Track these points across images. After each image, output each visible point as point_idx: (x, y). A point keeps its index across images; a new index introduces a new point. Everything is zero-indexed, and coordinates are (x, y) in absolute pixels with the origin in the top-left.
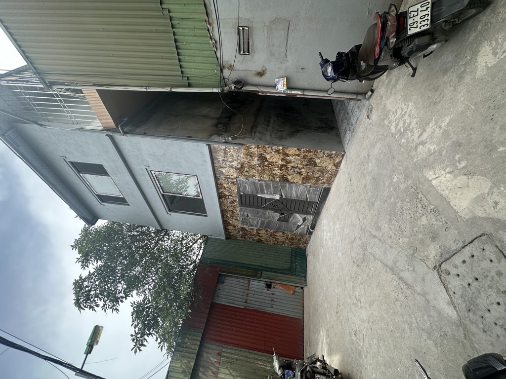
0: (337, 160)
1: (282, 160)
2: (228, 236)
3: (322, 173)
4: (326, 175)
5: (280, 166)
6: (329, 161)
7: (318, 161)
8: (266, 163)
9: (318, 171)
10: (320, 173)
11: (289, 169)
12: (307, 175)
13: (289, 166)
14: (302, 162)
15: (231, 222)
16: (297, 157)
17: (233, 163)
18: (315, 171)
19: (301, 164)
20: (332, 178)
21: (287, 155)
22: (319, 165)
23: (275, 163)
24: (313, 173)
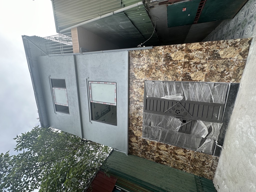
0: (244, 48)
1: (186, 57)
2: (131, 151)
3: (227, 66)
4: (232, 68)
5: (183, 64)
6: (234, 51)
7: (221, 53)
8: (171, 63)
9: (222, 64)
10: (224, 66)
11: (192, 65)
12: (211, 71)
13: (192, 63)
14: (204, 57)
15: (135, 132)
16: (199, 52)
17: (144, 67)
18: (219, 64)
19: (203, 59)
20: (239, 71)
21: (190, 51)
22: (223, 57)
23: (178, 62)
24: (216, 67)
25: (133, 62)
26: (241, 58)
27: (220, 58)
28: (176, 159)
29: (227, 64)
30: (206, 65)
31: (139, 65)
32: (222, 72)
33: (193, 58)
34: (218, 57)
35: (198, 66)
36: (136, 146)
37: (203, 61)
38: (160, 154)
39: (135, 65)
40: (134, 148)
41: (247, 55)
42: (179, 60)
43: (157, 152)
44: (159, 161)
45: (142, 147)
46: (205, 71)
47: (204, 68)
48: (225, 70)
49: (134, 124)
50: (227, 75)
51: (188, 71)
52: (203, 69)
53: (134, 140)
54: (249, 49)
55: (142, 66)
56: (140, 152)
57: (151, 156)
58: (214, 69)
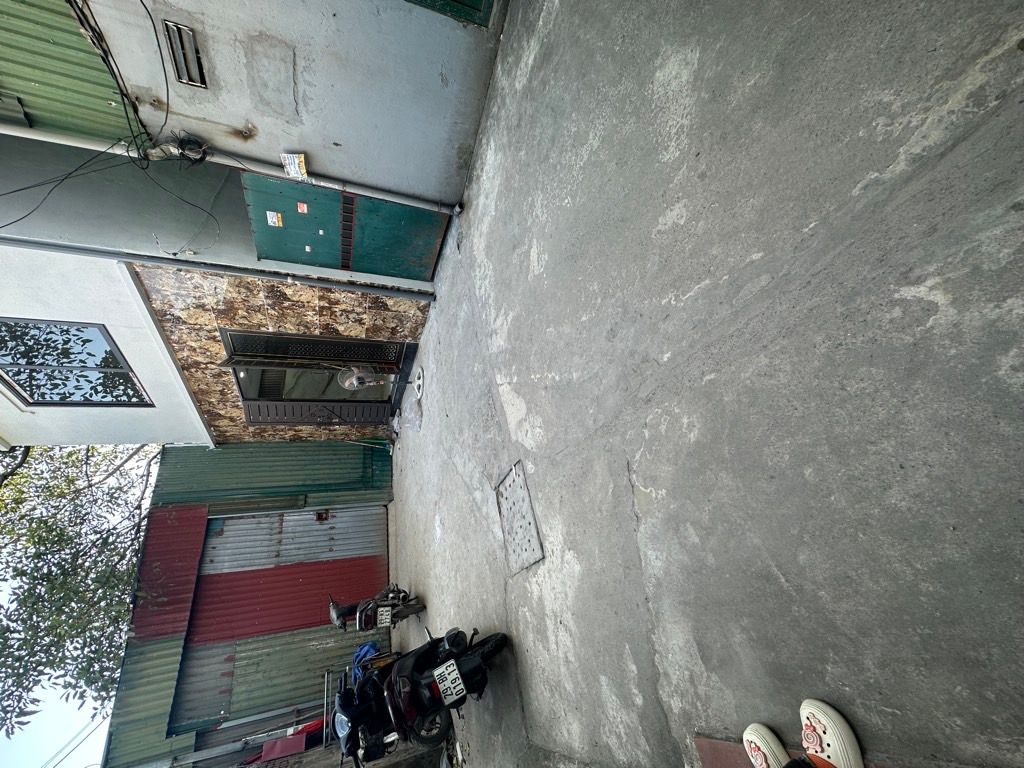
0: (423, 302)
3: (401, 321)
4: (408, 325)
7: (390, 302)
8: (286, 304)
9: (393, 318)
10: (396, 321)
11: (338, 314)
12: (374, 325)
13: (337, 310)
14: (360, 304)
15: (222, 412)
16: (350, 295)
18: (387, 317)
19: (359, 306)
20: (417, 329)
21: (330, 291)
22: (394, 309)
23: (306, 304)
24: (384, 321)
25: (157, 286)
27: (389, 310)
29: (400, 318)
30: (364, 316)
31: (187, 296)
32: (393, 328)
33: (337, 302)
34: (385, 307)
35: (351, 316)
36: (233, 431)
37: (360, 310)
42: (308, 302)
44: (296, 439)
45: (251, 428)
46: (364, 324)
47: (362, 319)
49: (213, 400)
50: (401, 332)
51: (331, 321)
52: (360, 322)
53: (223, 422)
54: (429, 305)
55: (197, 299)
56: (249, 436)
57: (276, 436)
58: (379, 322)
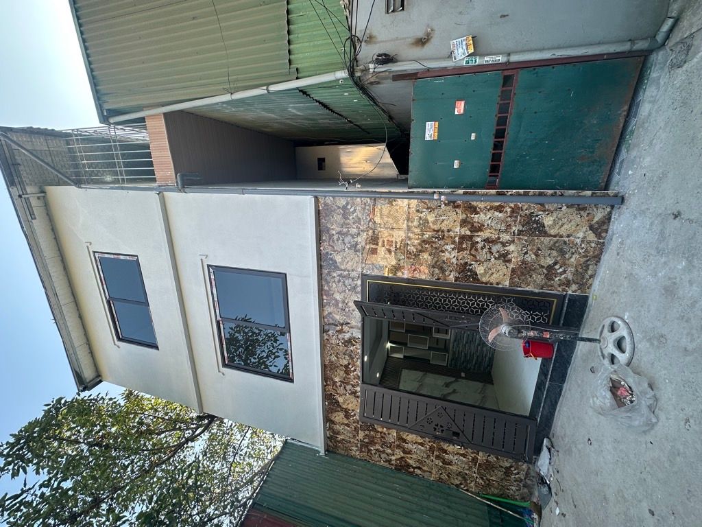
0: (599, 215)
1: (464, 223)
2: (333, 443)
3: (562, 252)
4: (572, 260)
5: (457, 239)
6: (577, 219)
7: (548, 221)
9: (551, 249)
10: (555, 253)
11: (479, 246)
12: (523, 262)
13: (479, 240)
14: (509, 226)
16: (497, 213)
17: (359, 239)
18: (543, 247)
19: (506, 231)
20: (588, 266)
21: (474, 210)
22: (553, 232)
23: (446, 234)
24: (537, 255)
25: (329, 226)
26: (591, 236)
27: (546, 234)
28: (444, 462)
29: (562, 247)
30: (511, 248)
31: (346, 234)
32: (550, 268)
33: (480, 228)
34: (540, 230)
35: (495, 248)
36: (345, 433)
37: (506, 237)
38: (405, 452)
39: (334, 232)
40: (340, 437)
41: (607, 231)
42: (449, 231)
43: (398, 446)
44: (403, 467)
45: (361, 434)
46: (510, 261)
47: (508, 253)
48: (555, 264)
49: (337, 379)
50: (561, 274)
51: (469, 259)
52: (504, 257)
53: (339, 417)
54: (609, 219)
55: (353, 238)
56: (357, 446)
57: (383, 456)
58: (530, 257)
